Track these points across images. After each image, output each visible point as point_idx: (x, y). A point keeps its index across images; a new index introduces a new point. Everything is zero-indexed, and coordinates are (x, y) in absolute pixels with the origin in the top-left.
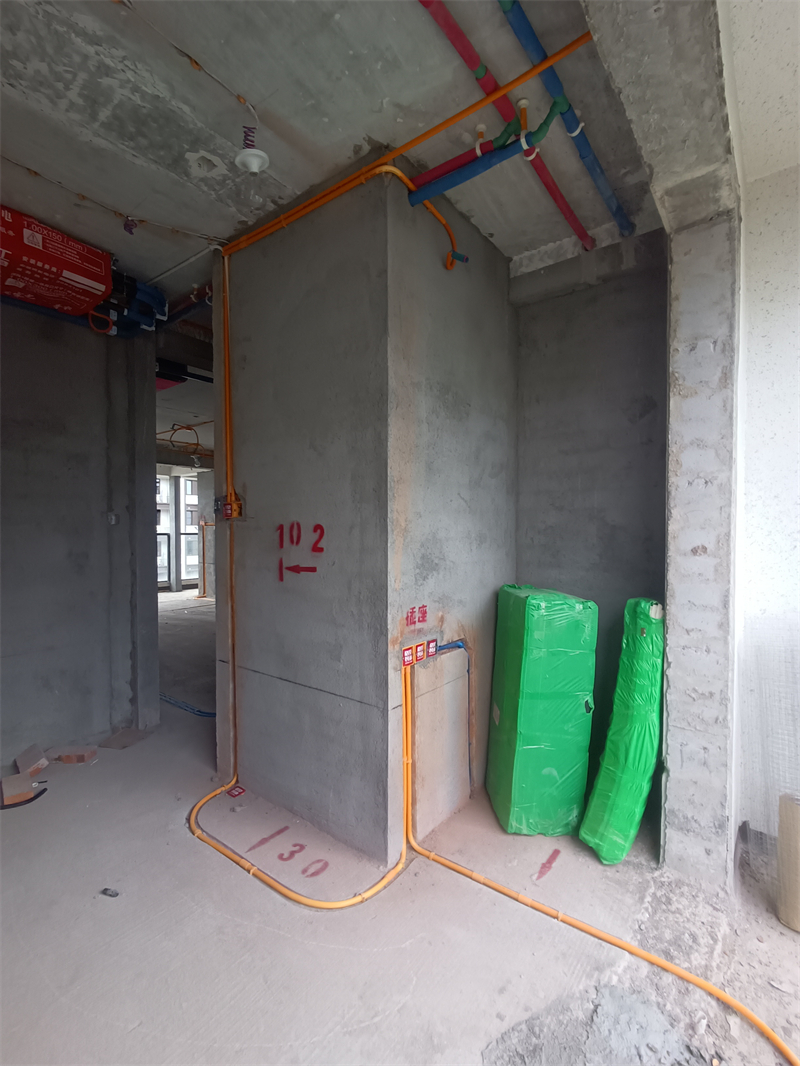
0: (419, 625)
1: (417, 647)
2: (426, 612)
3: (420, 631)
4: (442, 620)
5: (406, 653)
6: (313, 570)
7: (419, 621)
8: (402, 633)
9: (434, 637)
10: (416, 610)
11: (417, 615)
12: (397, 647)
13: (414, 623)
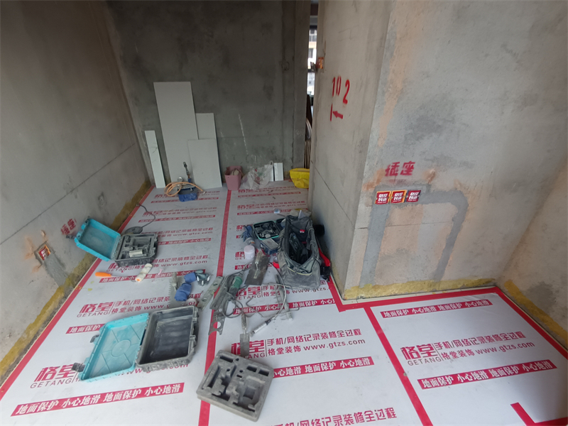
0: (400, 177)
1: (394, 193)
2: (412, 168)
3: (401, 182)
4: (433, 176)
5: (380, 196)
6: (341, 117)
7: (402, 173)
8: (379, 181)
9: (419, 188)
10: (401, 165)
11: (400, 169)
12: (371, 190)
13: (396, 174)
